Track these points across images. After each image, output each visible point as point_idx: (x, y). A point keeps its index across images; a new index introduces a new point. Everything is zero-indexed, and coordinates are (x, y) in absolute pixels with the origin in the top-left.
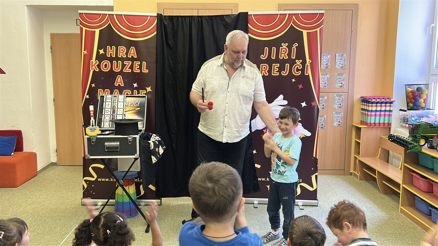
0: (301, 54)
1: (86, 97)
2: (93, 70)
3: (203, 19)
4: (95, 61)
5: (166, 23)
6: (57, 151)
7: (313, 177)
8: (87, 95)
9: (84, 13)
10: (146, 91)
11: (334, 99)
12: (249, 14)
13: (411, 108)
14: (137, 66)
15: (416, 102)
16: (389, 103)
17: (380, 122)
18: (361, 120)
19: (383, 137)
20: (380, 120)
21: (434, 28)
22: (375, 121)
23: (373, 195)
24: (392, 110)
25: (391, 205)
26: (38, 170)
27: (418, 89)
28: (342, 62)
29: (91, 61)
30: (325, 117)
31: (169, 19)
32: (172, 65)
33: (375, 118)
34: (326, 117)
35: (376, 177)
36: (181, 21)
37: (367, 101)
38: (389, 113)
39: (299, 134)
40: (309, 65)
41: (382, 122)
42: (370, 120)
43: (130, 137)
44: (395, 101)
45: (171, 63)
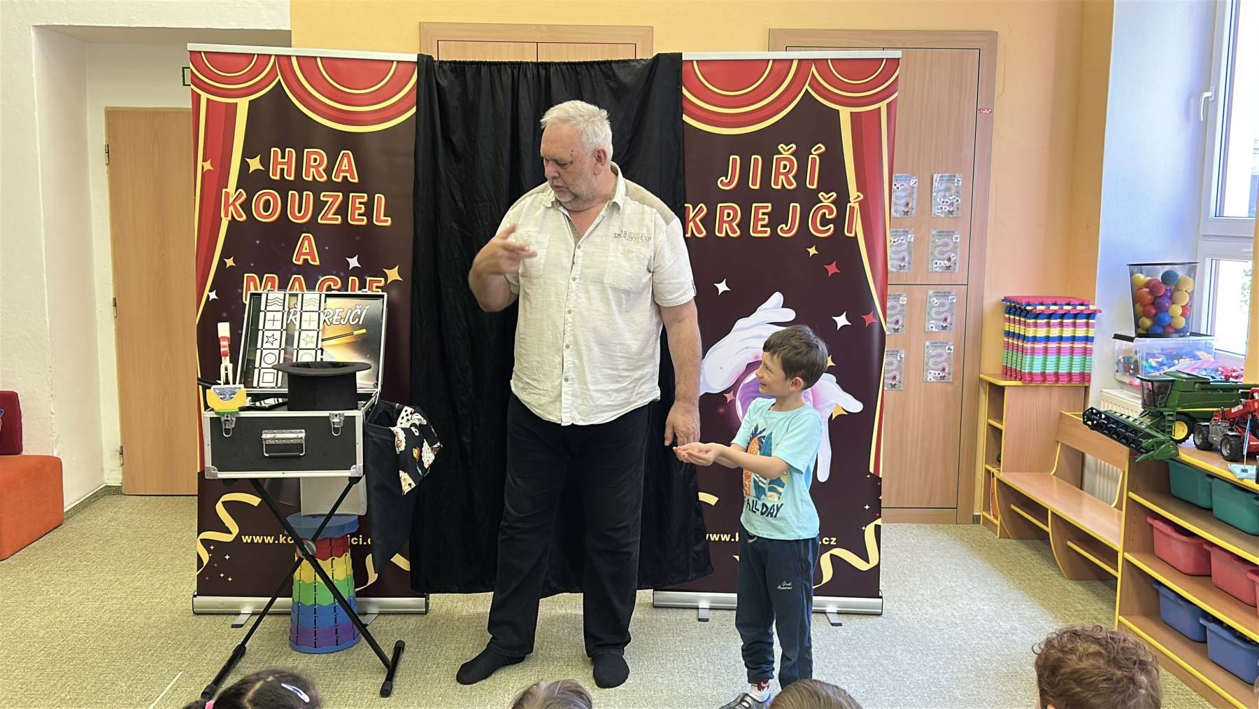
0: (833, 177)
1: (208, 296)
2: (230, 218)
3: (552, 70)
4: (236, 191)
5: (444, 83)
6: (121, 454)
7: (869, 531)
8: (211, 291)
9: (204, 52)
10: (386, 280)
11: (928, 305)
12: (683, 59)
13: (1147, 330)
14: (358, 205)
15: (1161, 315)
16: (1084, 316)
17: (1060, 371)
18: (1005, 364)
19: (1068, 414)
20: (1058, 365)
21: (1210, 104)
22: (1045, 369)
23: (1039, 583)
24: (1093, 337)
25: (1092, 611)
26: (65, 510)
27: (1168, 277)
28: (951, 198)
29: (224, 190)
30: (903, 356)
31: (451, 71)
32: (461, 205)
33: (1045, 360)
34: (905, 357)
35: (1049, 530)
36: (489, 76)
37: (1022, 311)
38: (1083, 345)
39: (829, 406)
40: (857, 206)
41: (1063, 369)
42: (1031, 365)
43: (336, 416)
44: (1100, 312)
45: (457, 198)
